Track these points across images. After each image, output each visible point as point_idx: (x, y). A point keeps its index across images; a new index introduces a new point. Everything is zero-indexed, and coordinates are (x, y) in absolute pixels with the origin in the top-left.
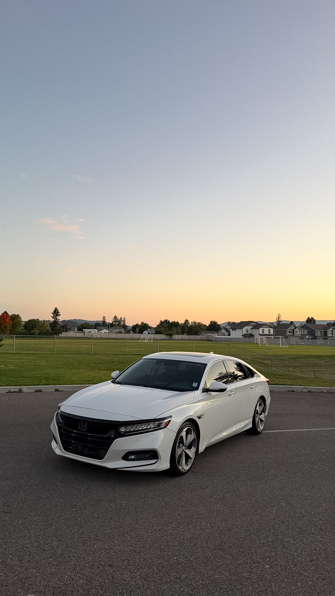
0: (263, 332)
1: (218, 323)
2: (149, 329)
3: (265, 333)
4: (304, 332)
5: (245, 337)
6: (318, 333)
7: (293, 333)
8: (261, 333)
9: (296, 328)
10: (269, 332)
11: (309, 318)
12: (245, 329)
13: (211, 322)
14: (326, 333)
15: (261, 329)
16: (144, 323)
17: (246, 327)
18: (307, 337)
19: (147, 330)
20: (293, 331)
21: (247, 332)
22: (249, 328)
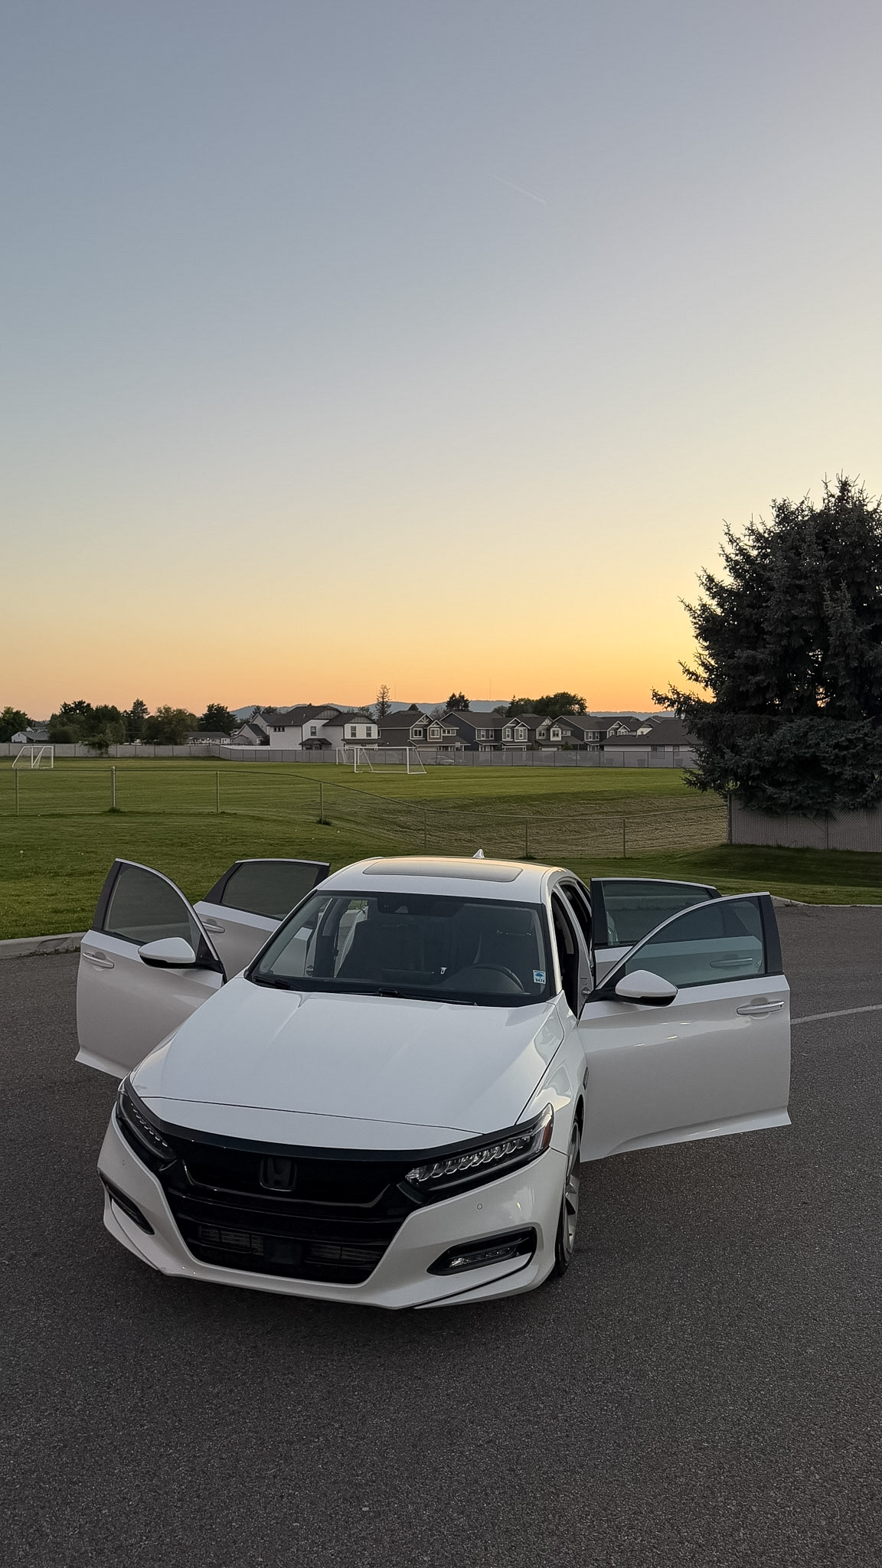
0: (354, 734)
1: (228, 710)
2: (29, 729)
3: (358, 737)
4: (449, 732)
5: (307, 749)
6: (481, 735)
7: (425, 736)
8: (348, 736)
9: (431, 722)
10: (369, 735)
11: (454, 696)
12: (307, 727)
13: (210, 708)
14: (498, 735)
15: (348, 727)
16: (14, 711)
17: (312, 723)
18: (458, 744)
19: (23, 730)
20: (425, 731)
21: (313, 733)
22: (317, 723)
